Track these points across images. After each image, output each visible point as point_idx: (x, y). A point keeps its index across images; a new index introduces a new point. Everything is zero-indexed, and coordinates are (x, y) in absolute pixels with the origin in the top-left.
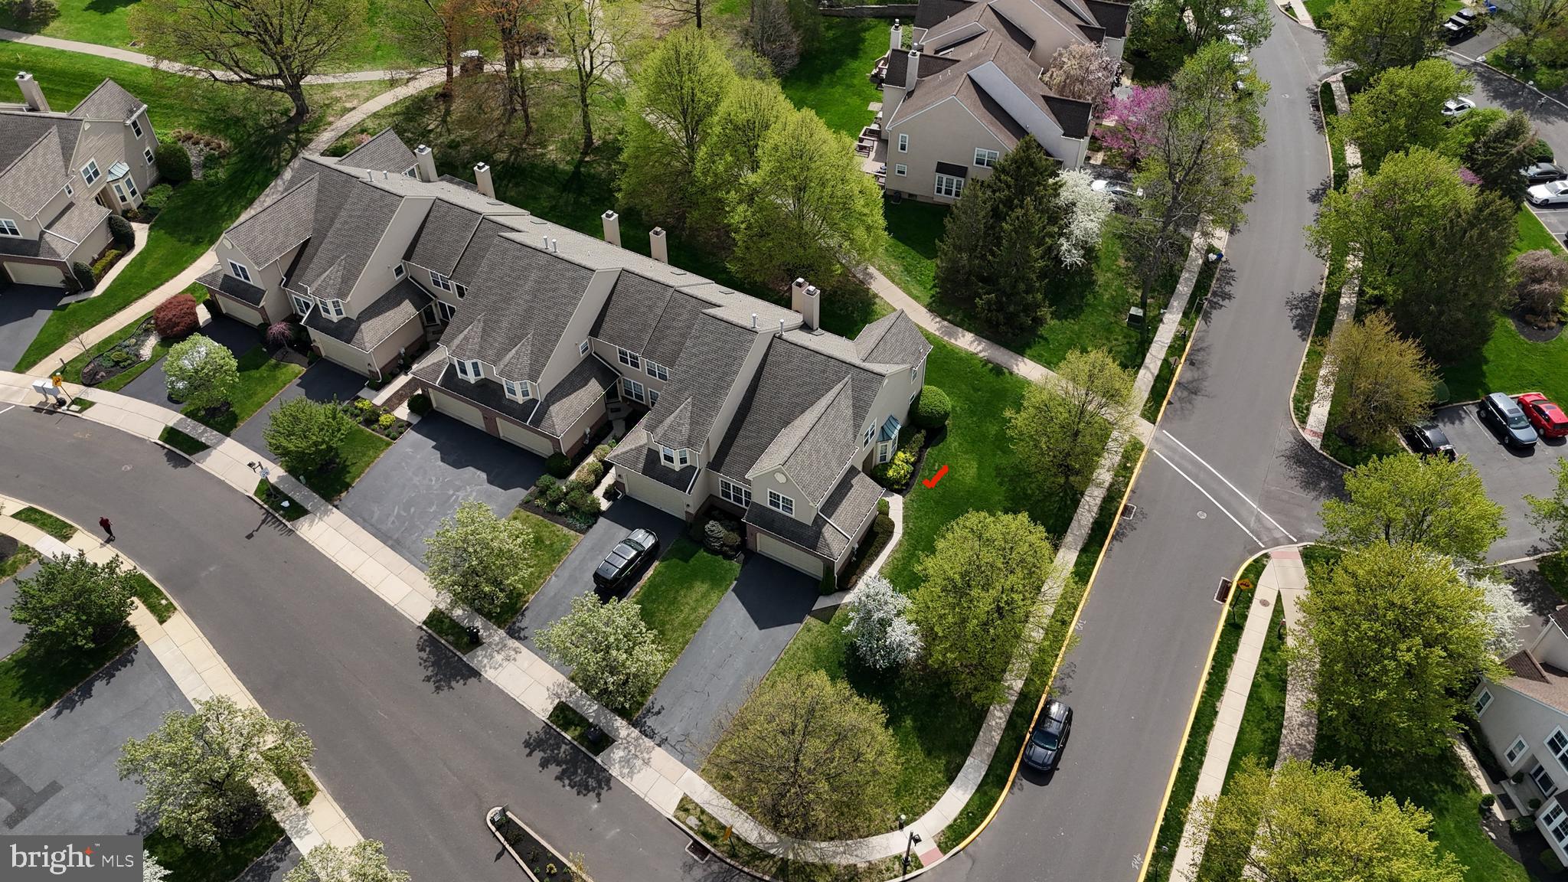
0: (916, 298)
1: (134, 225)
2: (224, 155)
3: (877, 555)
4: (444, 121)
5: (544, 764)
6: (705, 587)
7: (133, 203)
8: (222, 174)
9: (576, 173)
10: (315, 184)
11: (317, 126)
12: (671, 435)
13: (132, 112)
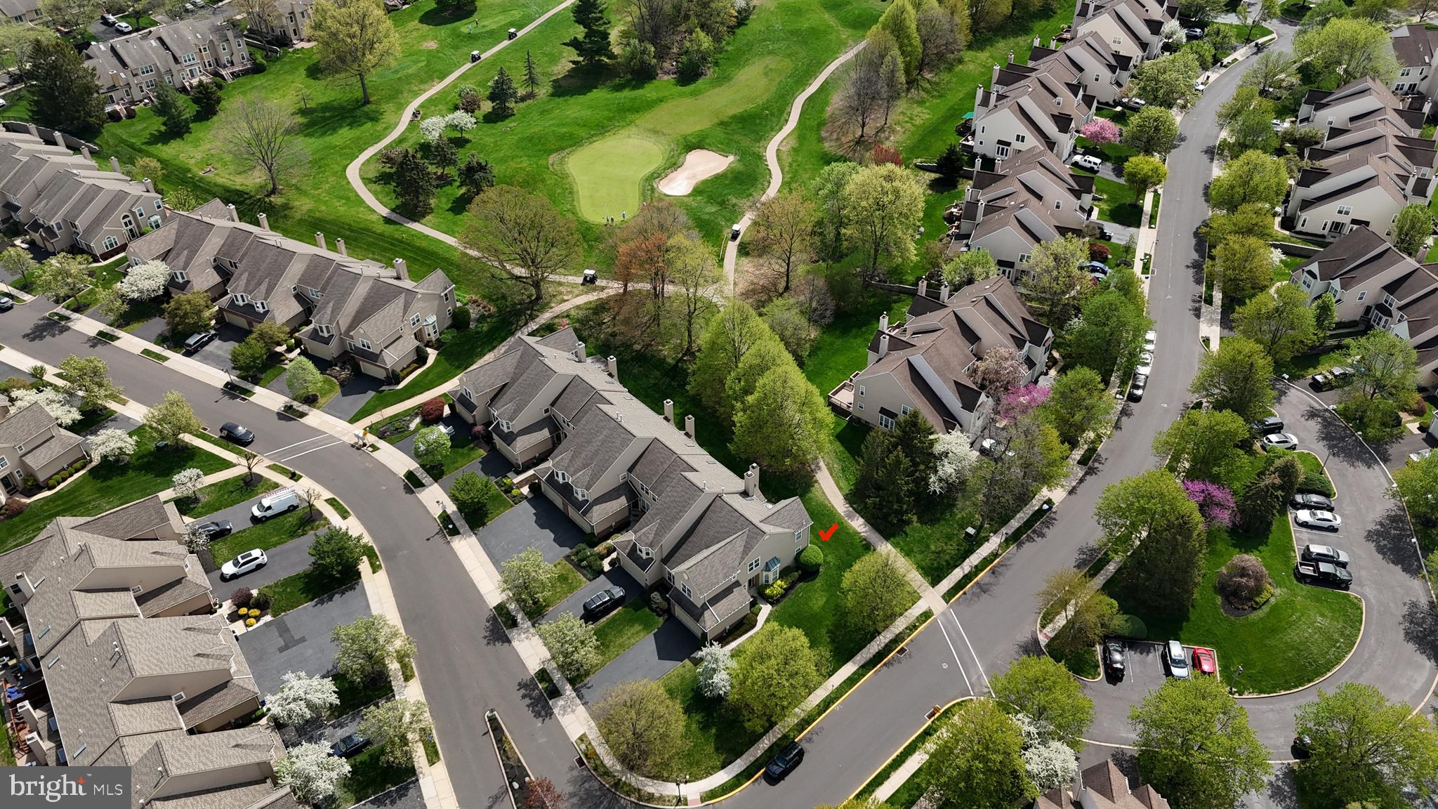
0: (840, 489)
1: (429, 350)
2: (490, 316)
3: (740, 636)
4: (614, 318)
5: (524, 697)
6: (640, 628)
7: (433, 337)
8: (485, 327)
9: (676, 366)
10: (519, 353)
11: (543, 309)
12: (643, 538)
13: (446, 288)
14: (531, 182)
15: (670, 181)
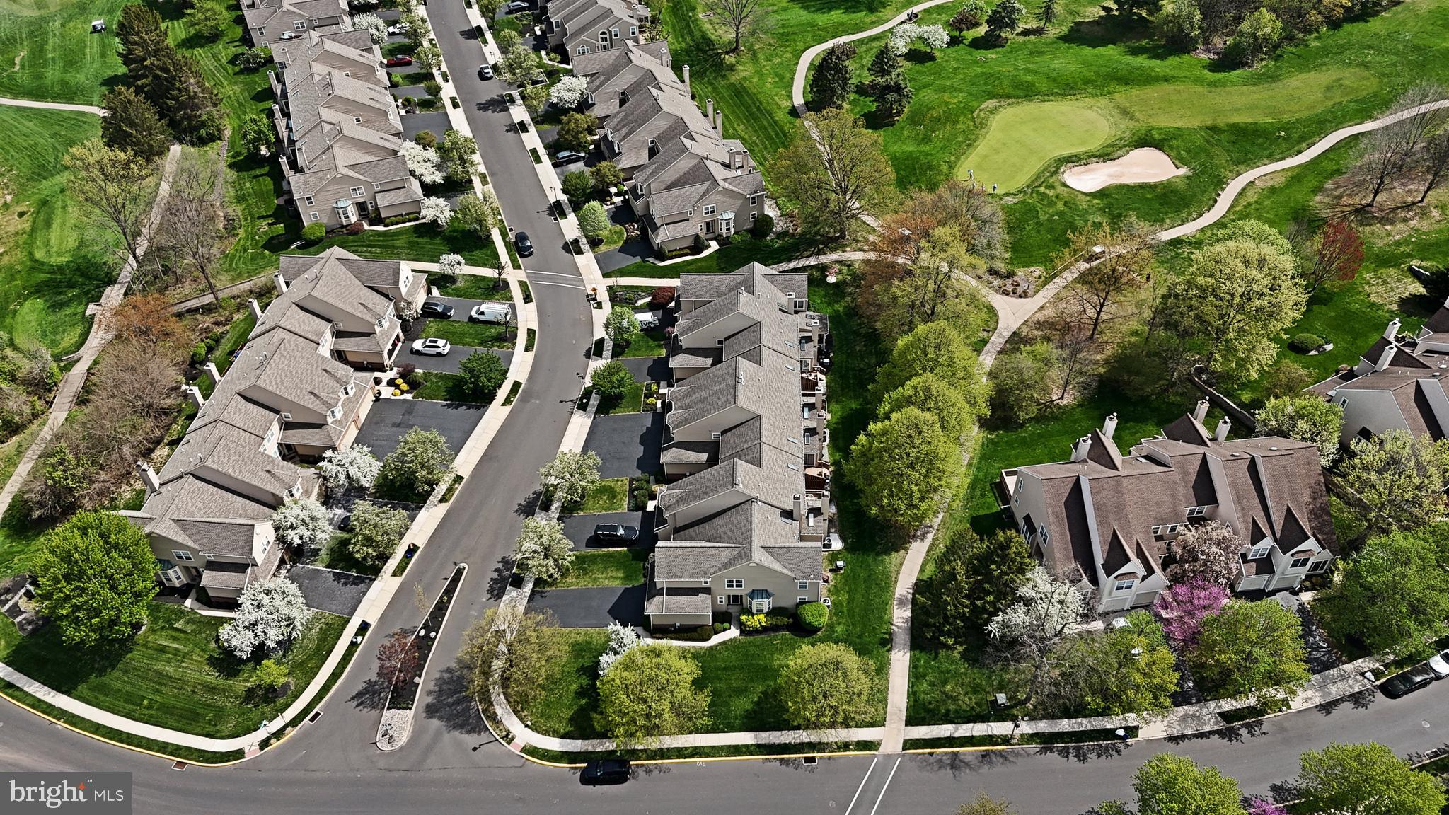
1: (713, 244)
2: (790, 235)
5: (496, 570)
6: (622, 576)
7: (724, 234)
8: (779, 244)
13: (755, 192)
14: (943, 119)
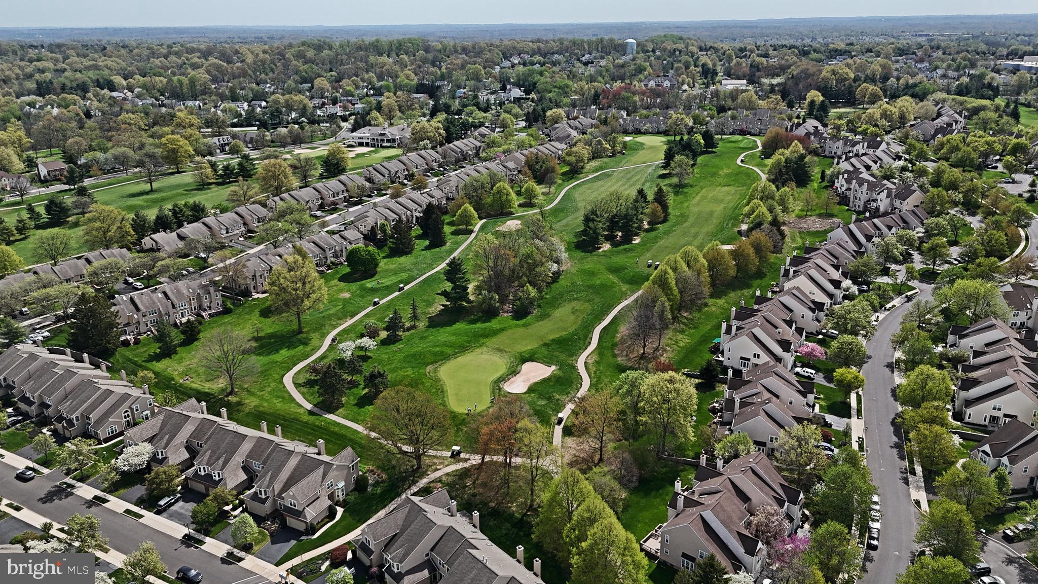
1: (338, 508)
2: (383, 482)
4: (474, 483)
7: (341, 498)
8: (379, 490)
9: (522, 519)
10: (407, 509)
11: (424, 474)
13: (353, 461)
14: (414, 385)
15: (512, 382)
